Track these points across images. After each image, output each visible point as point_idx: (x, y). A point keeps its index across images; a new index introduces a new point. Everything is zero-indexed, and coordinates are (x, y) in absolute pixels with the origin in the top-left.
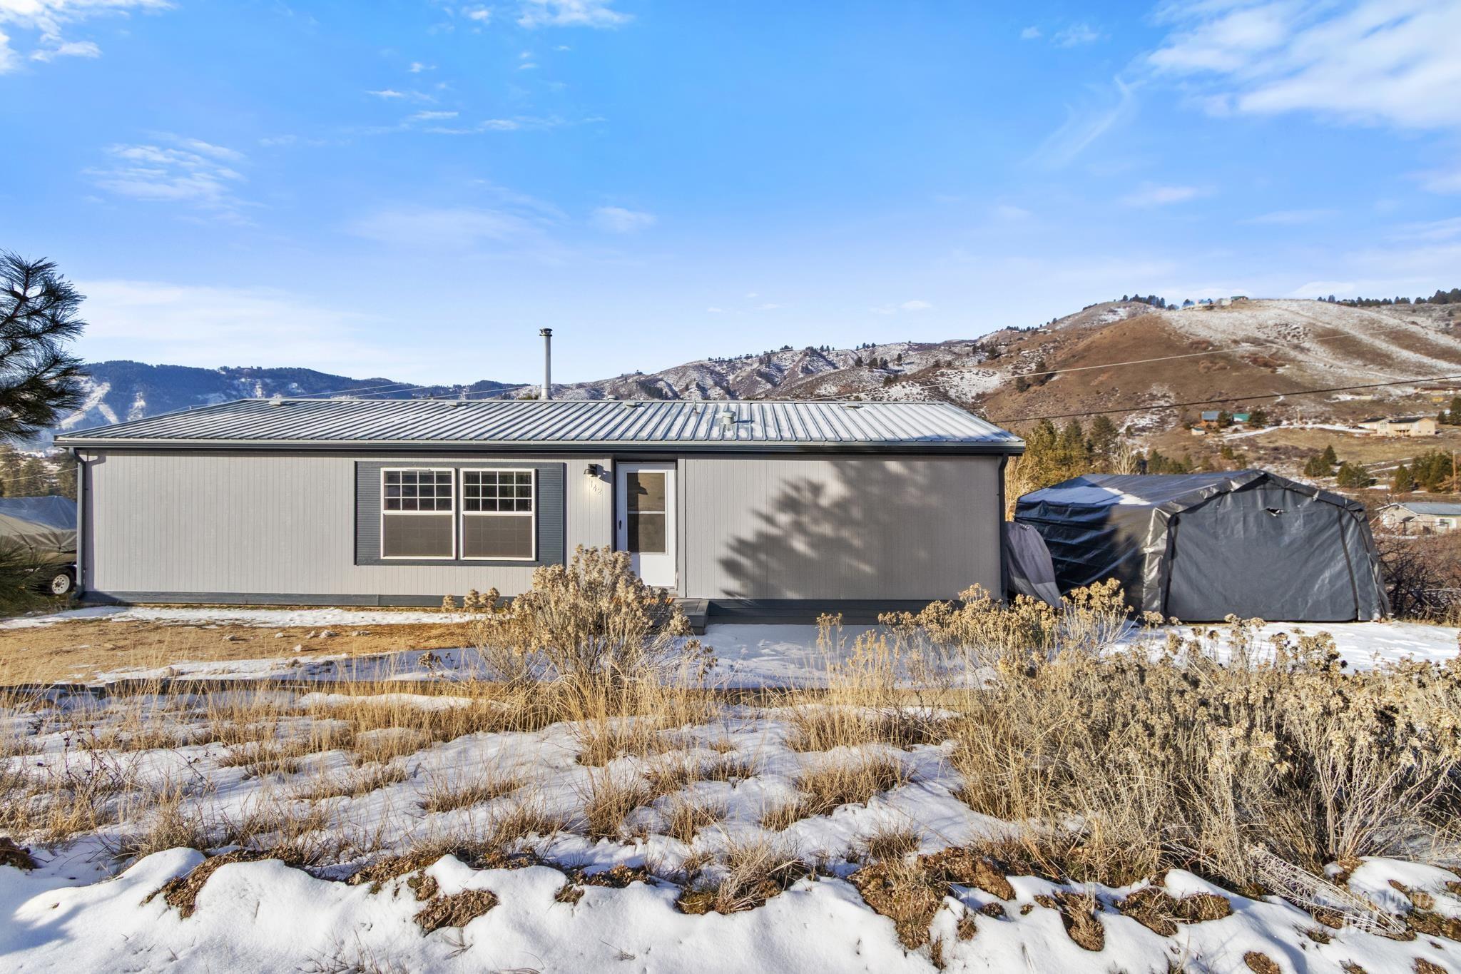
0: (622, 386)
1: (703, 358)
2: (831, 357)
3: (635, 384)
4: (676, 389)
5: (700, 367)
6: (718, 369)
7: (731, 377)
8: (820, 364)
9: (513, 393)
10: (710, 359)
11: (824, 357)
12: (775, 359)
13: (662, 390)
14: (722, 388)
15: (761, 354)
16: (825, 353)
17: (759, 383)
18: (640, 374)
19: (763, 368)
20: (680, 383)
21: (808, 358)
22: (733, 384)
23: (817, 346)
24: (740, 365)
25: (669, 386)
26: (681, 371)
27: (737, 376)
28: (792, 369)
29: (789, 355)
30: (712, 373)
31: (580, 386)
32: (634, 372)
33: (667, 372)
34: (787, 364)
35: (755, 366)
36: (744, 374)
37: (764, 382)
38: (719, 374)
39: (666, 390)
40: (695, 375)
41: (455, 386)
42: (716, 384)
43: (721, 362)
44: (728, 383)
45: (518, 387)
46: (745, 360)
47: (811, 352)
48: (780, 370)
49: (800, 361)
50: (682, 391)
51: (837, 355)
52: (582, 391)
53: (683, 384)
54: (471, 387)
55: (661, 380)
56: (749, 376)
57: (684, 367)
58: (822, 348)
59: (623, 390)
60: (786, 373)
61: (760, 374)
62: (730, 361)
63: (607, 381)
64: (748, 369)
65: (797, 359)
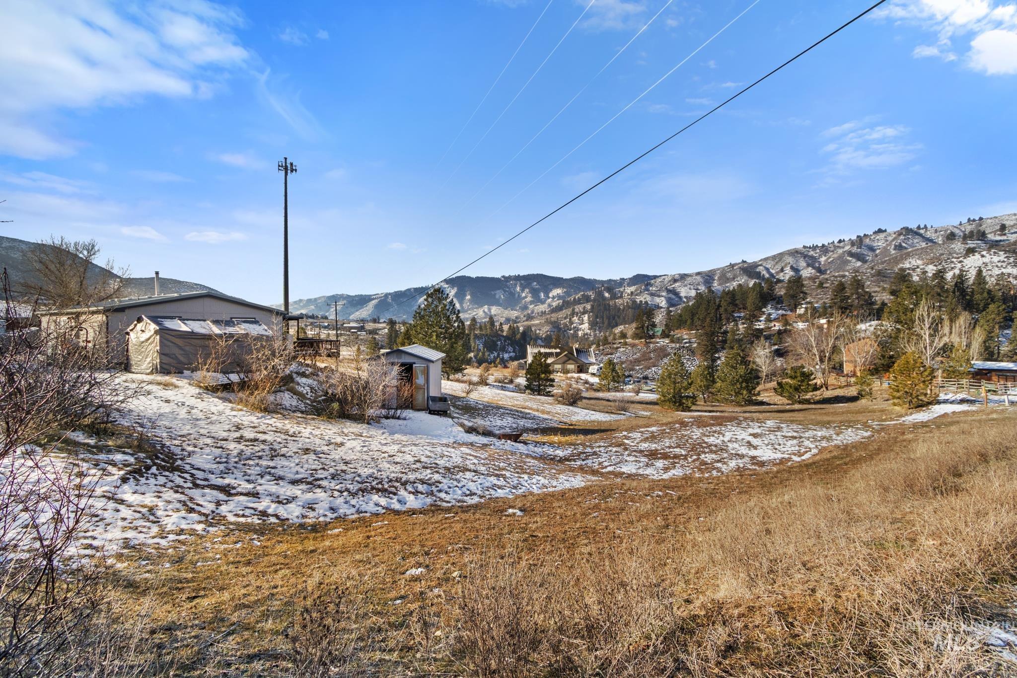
0: (728, 272)
1: (799, 246)
2: (928, 235)
3: (739, 270)
4: (773, 272)
5: (795, 253)
6: (812, 253)
7: (823, 259)
8: (916, 241)
9: (652, 281)
10: (804, 247)
11: (921, 235)
12: (867, 241)
13: (760, 273)
14: (814, 268)
15: (854, 238)
16: (922, 231)
17: (850, 262)
18: (744, 262)
19: (855, 250)
20: (776, 267)
21: (902, 237)
22: (824, 265)
23: (913, 226)
24: (832, 249)
25: (767, 270)
26: (778, 258)
27: (830, 258)
28: (884, 248)
29: (882, 236)
30: (805, 256)
31: (698, 274)
32: (740, 261)
33: (766, 259)
34: (880, 243)
35: (847, 248)
36: (835, 256)
37: (854, 260)
38: (812, 257)
39: (764, 272)
40: (790, 260)
41: (621, 279)
42: (808, 265)
43: (814, 248)
44: (820, 264)
45: (655, 277)
46: (838, 245)
47: (907, 231)
48: (872, 249)
49: (893, 240)
50: (777, 273)
51: (936, 231)
52: (698, 278)
53: (779, 267)
54: (630, 279)
55: (761, 265)
56: (841, 257)
57: (780, 254)
58: (919, 228)
59: (729, 275)
60: (878, 251)
61: (851, 254)
62: (823, 246)
63: (718, 269)
64: (840, 251)
65: (890, 239)
